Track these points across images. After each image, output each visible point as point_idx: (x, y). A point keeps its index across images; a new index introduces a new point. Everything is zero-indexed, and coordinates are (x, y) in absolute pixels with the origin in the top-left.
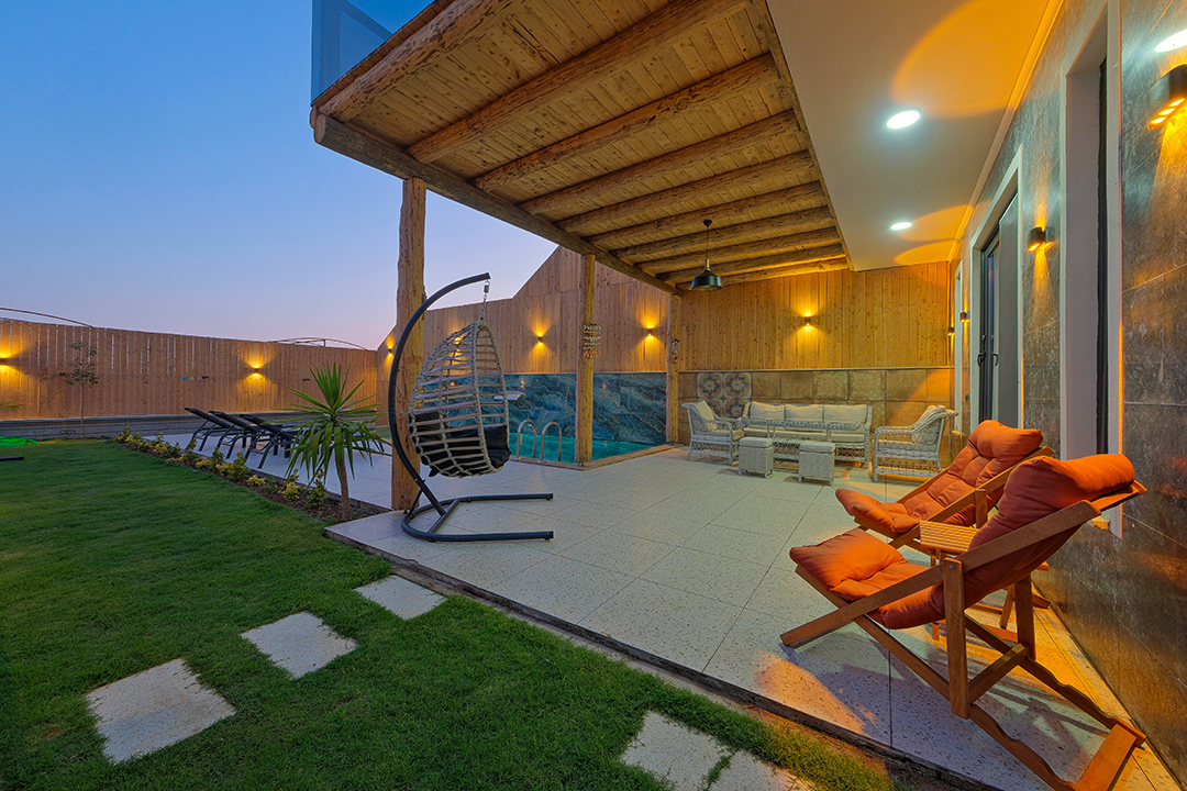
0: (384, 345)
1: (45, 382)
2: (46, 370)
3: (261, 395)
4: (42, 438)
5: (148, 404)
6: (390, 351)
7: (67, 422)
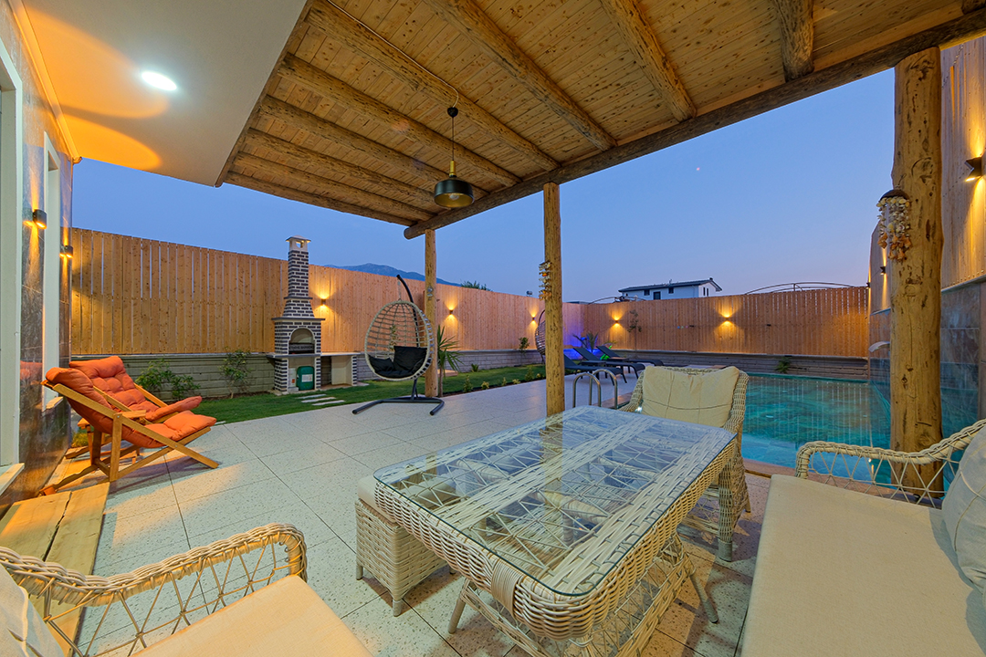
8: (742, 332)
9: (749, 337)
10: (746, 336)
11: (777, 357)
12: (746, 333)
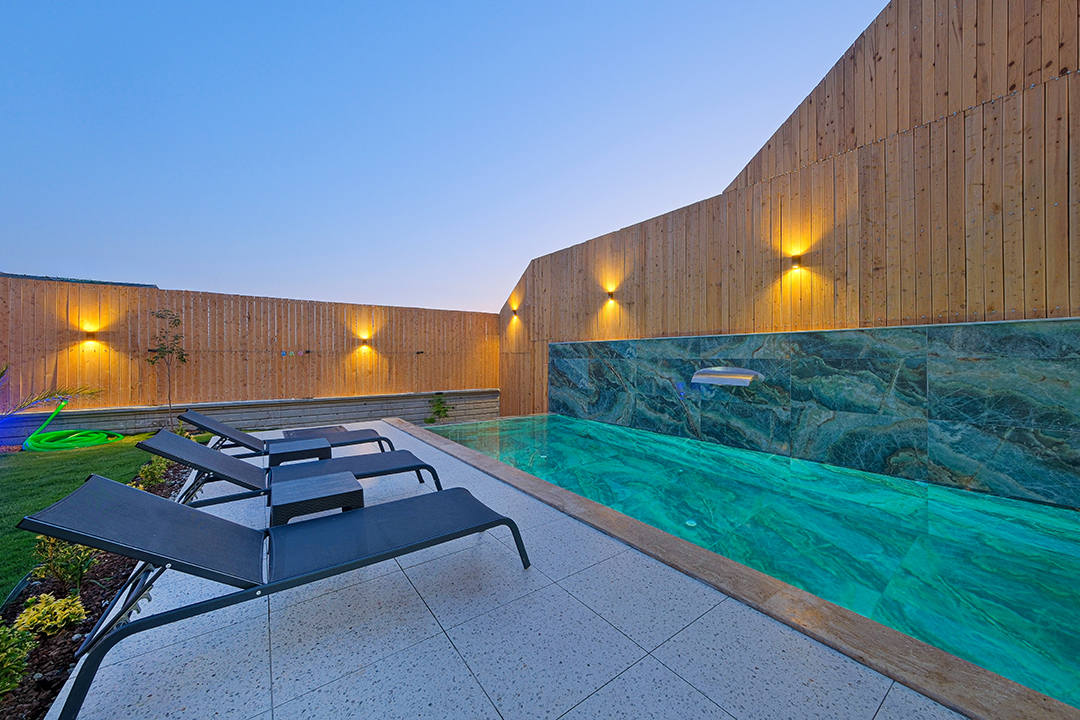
0: (507, 305)
1: (136, 361)
2: (137, 346)
3: (370, 372)
4: (132, 431)
5: (248, 386)
6: (515, 312)
7: (160, 411)
8: (386, 362)
9: (394, 370)
10: (390, 369)
11: (426, 396)
12: (390, 363)
